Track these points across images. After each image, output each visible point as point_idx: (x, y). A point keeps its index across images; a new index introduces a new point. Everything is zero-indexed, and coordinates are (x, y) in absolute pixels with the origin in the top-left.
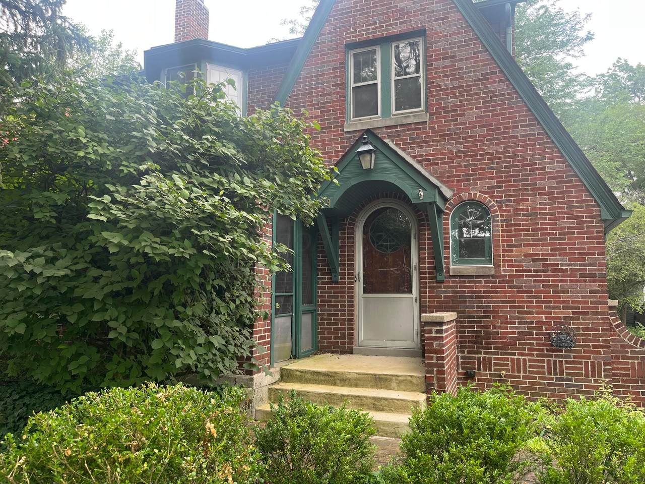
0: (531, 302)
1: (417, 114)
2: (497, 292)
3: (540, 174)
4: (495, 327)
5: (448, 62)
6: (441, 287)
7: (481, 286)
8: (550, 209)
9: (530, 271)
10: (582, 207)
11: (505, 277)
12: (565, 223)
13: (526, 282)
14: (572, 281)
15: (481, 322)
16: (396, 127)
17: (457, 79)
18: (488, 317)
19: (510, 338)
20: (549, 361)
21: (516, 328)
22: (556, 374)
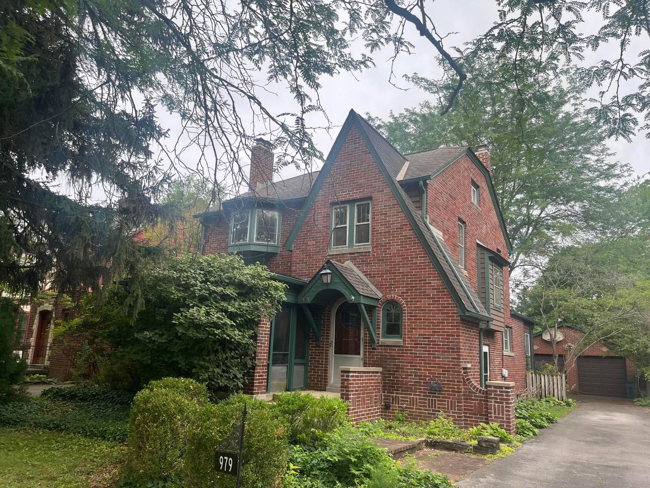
0: (421, 363)
1: (366, 247)
2: (403, 356)
3: (429, 286)
4: (402, 378)
5: (383, 217)
6: (374, 352)
7: (395, 352)
8: (433, 307)
9: (421, 344)
10: (449, 307)
11: (408, 347)
12: (440, 316)
13: (419, 351)
14: (442, 351)
15: (394, 374)
16: (354, 253)
17: (387, 227)
18: (399, 371)
19: (410, 385)
20: (429, 399)
21: (413, 379)
22: (432, 407)
